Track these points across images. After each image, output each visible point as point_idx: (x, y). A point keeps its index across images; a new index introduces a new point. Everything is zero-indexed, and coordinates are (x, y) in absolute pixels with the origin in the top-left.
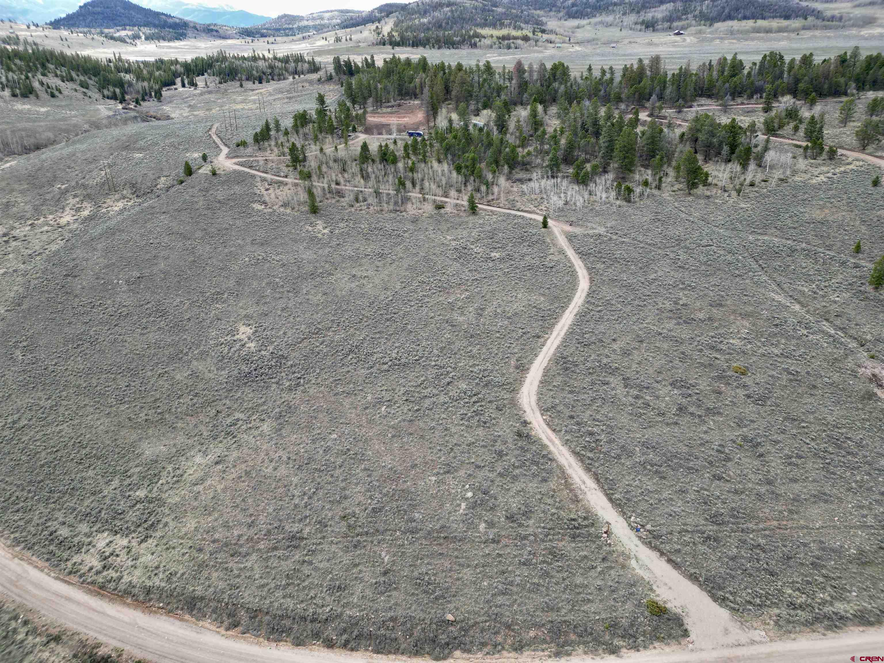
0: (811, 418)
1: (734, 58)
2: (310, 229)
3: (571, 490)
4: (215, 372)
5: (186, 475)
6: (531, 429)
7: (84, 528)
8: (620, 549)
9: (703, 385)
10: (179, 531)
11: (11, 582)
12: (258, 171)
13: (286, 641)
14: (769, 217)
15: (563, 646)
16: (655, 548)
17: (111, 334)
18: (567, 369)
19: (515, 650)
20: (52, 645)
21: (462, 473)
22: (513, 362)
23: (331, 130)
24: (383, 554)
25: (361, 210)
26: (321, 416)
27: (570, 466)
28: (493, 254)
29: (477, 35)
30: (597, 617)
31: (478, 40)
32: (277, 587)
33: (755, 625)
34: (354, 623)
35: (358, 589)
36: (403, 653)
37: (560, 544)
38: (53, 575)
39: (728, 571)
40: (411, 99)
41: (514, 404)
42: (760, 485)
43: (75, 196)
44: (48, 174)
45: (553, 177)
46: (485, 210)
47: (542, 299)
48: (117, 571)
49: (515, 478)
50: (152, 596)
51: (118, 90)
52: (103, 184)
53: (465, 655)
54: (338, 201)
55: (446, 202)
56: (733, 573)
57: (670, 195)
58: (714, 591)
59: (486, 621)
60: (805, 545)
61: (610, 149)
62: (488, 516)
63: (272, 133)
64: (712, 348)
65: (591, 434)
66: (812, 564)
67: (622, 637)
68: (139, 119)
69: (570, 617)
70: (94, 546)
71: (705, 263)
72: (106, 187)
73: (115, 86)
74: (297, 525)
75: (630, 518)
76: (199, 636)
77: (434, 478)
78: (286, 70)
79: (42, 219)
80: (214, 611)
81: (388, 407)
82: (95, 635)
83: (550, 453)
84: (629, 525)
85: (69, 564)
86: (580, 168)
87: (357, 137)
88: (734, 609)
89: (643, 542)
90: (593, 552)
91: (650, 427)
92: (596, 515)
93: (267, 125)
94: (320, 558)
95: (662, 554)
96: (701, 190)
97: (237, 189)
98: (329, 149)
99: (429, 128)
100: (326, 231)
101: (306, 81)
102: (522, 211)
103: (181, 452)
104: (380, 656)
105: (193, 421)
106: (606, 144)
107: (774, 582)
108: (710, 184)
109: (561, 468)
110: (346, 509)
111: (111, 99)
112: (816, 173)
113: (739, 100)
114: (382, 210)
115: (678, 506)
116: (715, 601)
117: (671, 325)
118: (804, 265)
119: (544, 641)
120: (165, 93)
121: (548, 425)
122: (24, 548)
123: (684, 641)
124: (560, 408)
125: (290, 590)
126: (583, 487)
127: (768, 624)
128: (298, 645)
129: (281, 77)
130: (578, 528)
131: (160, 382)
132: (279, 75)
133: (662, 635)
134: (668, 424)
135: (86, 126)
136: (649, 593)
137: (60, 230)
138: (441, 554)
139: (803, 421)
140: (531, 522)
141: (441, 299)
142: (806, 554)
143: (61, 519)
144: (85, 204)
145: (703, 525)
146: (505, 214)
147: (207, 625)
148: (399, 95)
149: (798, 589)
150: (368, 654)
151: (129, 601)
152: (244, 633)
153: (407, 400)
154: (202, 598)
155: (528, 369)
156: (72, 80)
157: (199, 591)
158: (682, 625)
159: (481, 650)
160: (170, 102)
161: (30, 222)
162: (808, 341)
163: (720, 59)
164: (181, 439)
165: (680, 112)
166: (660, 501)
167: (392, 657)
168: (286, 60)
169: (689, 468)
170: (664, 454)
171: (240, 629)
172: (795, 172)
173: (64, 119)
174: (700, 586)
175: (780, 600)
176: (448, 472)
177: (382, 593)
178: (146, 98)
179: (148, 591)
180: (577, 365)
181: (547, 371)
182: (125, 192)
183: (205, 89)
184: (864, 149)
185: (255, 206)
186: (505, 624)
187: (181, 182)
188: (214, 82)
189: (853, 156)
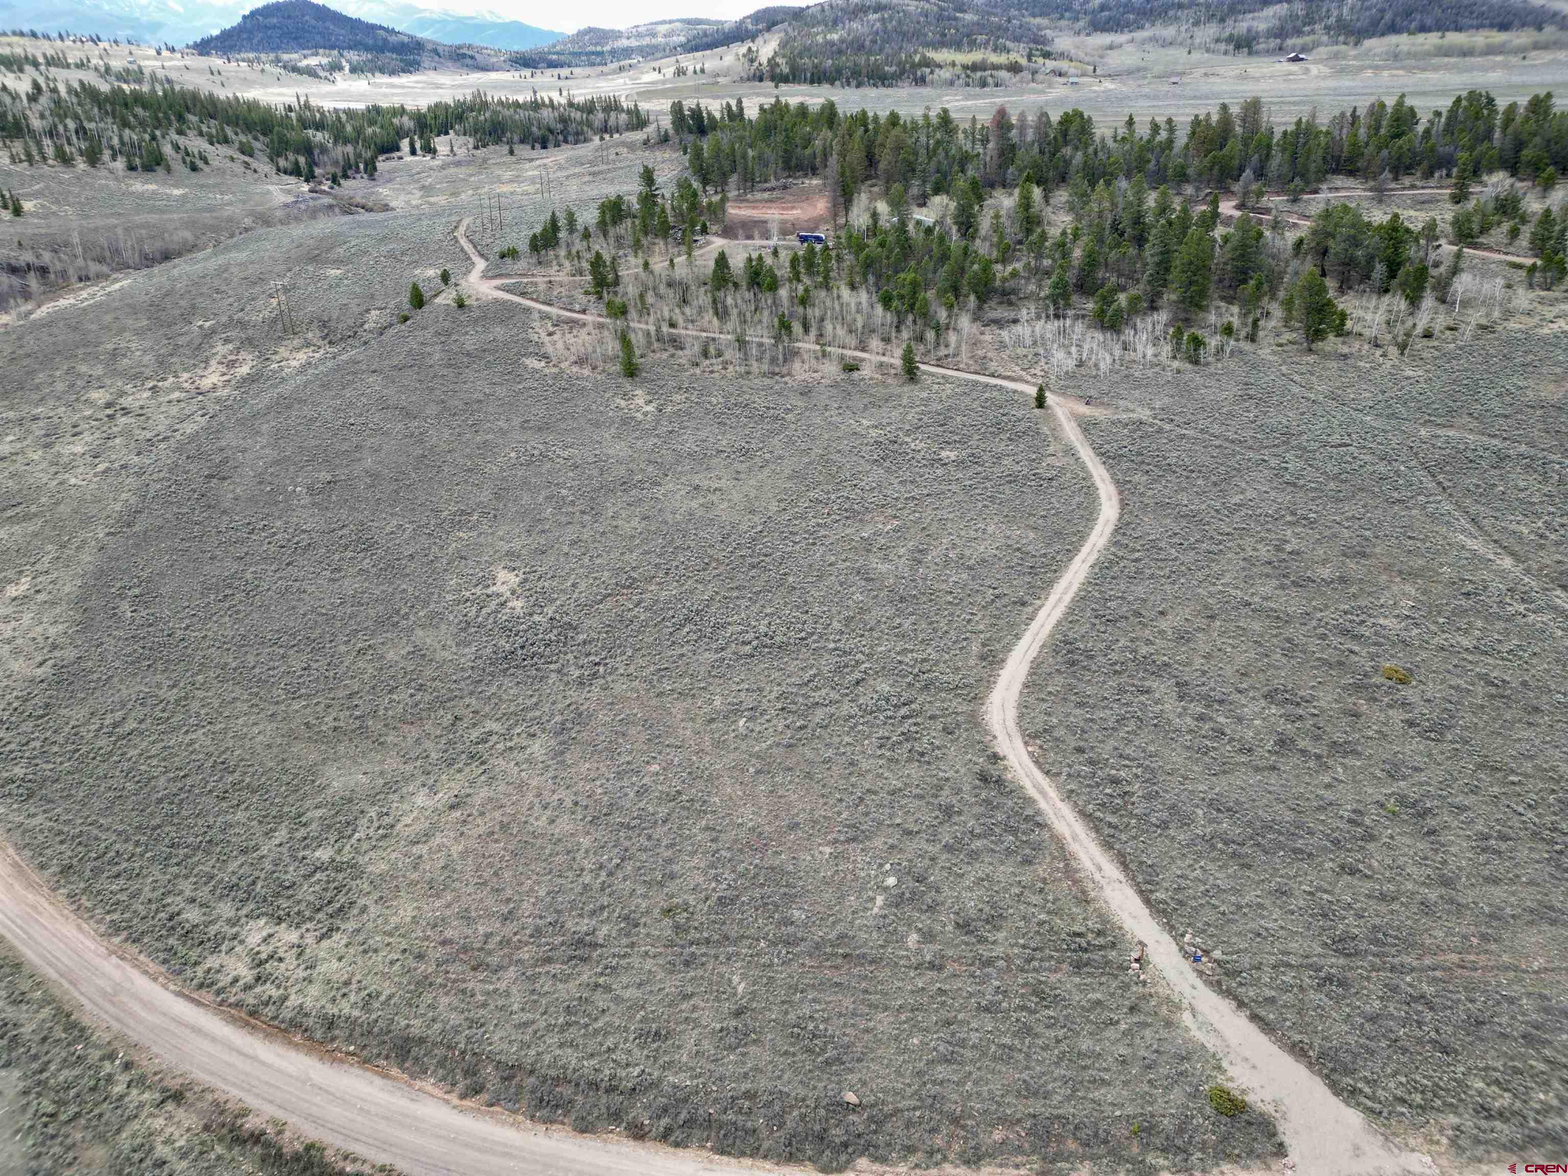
0: (1528, 767)
1: (1400, 104)
2: (623, 403)
3: (1075, 882)
4: (454, 649)
5: (399, 827)
6: (1006, 768)
7: (226, 909)
8: (1163, 991)
9: (1326, 699)
10: (386, 922)
11: (104, 994)
12: (536, 300)
13: (563, 1123)
14: (1458, 395)
15: (1053, 1161)
16: (1228, 993)
17: (280, 578)
18: (1073, 663)
19: (967, 1162)
20: (170, 1106)
21: (878, 842)
22: (975, 648)
23: (664, 230)
24: (736, 979)
25: (712, 372)
26: (633, 731)
27: (1075, 838)
28: (944, 454)
29: (927, 63)
30: (1118, 1113)
31: (928, 70)
32: (549, 1028)
33: (1412, 1142)
34: (682, 1098)
35: (690, 1040)
36: (765, 1157)
37: (1053, 978)
38: (172, 987)
39: (1363, 1041)
40: (806, 176)
41: (975, 722)
42: (1428, 886)
43: (227, 341)
44: (183, 303)
45: (1057, 316)
46: (932, 375)
47: (1032, 535)
48: (278, 987)
49: (974, 856)
50: (337, 1032)
51: (302, 160)
52: (274, 321)
53: (877, 1167)
54: (673, 356)
55: (863, 360)
56: (1372, 1045)
57: (1274, 353)
58: (1335, 1077)
59: (914, 1109)
60: (1511, 1001)
61: (1164, 266)
62: (924, 921)
63: (562, 235)
64: (1345, 632)
65: (1115, 781)
66: (1524, 1037)
67: (1163, 1151)
68: (337, 210)
69: (1068, 1110)
70: (242, 942)
71: (1335, 478)
72: (280, 326)
73: (297, 151)
74: (586, 921)
75: (1183, 936)
76: (413, 1106)
77: (828, 850)
78: (590, 125)
79: (171, 380)
80: (441, 1064)
81: (750, 719)
82: (241, 1095)
83: (1038, 812)
84: (1181, 949)
85: (200, 971)
86: (1107, 300)
87: (708, 243)
88: (1372, 1111)
89: (1205, 982)
90: (1112, 995)
91: (1225, 772)
92: (1120, 928)
93: (554, 220)
94: (625, 980)
95: (1241, 1004)
96: (1332, 342)
97: (499, 331)
98: (659, 264)
99: (837, 228)
100: (649, 408)
101: (623, 144)
102: (999, 376)
103: (392, 787)
104: (725, 1159)
105: (414, 732)
106: (1156, 259)
107: (1449, 1065)
108: (1349, 333)
109: (1058, 840)
110: (672, 897)
111: (291, 174)
112: (1549, 316)
113: (1407, 181)
114: (748, 373)
115: (1273, 919)
116: (1337, 1094)
117: (1267, 588)
118: (1522, 484)
119: (1019, 1150)
120: (382, 165)
121: (1036, 762)
122: (126, 940)
123: (1277, 1164)
124: (1060, 732)
125: (572, 1033)
126: (1097, 877)
127: (1438, 1143)
128: (583, 1131)
129: (579, 138)
130: (1086, 950)
131: (360, 664)
132: (577, 134)
133: (1237, 1152)
134: (1257, 769)
135: (248, 221)
136: (1214, 1073)
137: (200, 398)
138: (837, 984)
139: (1512, 771)
140: (1001, 936)
141: (848, 531)
142: (1513, 1018)
143: (188, 893)
144: (243, 355)
145: (1319, 955)
146: (967, 381)
147: (429, 1088)
148: (784, 169)
149: (1497, 1082)
150: (705, 1153)
151: (298, 1039)
152: (492, 1105)
153: (783, 709)
154: (422, 1041)
155: (1003, 661)
156: (226, 141)
157: (417, 1027)
158: (1274, 1135)
159: (904, 1158)
160: (390, 181)
161: (151, 384)
162: (1526, 624)
163: (1373, 105)
164: (392, 763)
165: (1295, 201)
166: (1240, 907)
167: (748, 1161)
168: (589, 108)
169: (1295, 851)
170: (1250, 824)
171: (485, 1096)
172: (1508, 314)
173: (210, 209)
174: (1310, 1065)
175: (1461, 1100)
176: (854, 840)
177: (731, 1048)
178: (349, 173)
179: (330, 1023)
180: (1092, 657)
181: (1036, 667)
182: (310, 336)
183: (450, 159)
185: (528, 362)
186: (949, 1115)
187: (405, 320)
188: (464, 147)
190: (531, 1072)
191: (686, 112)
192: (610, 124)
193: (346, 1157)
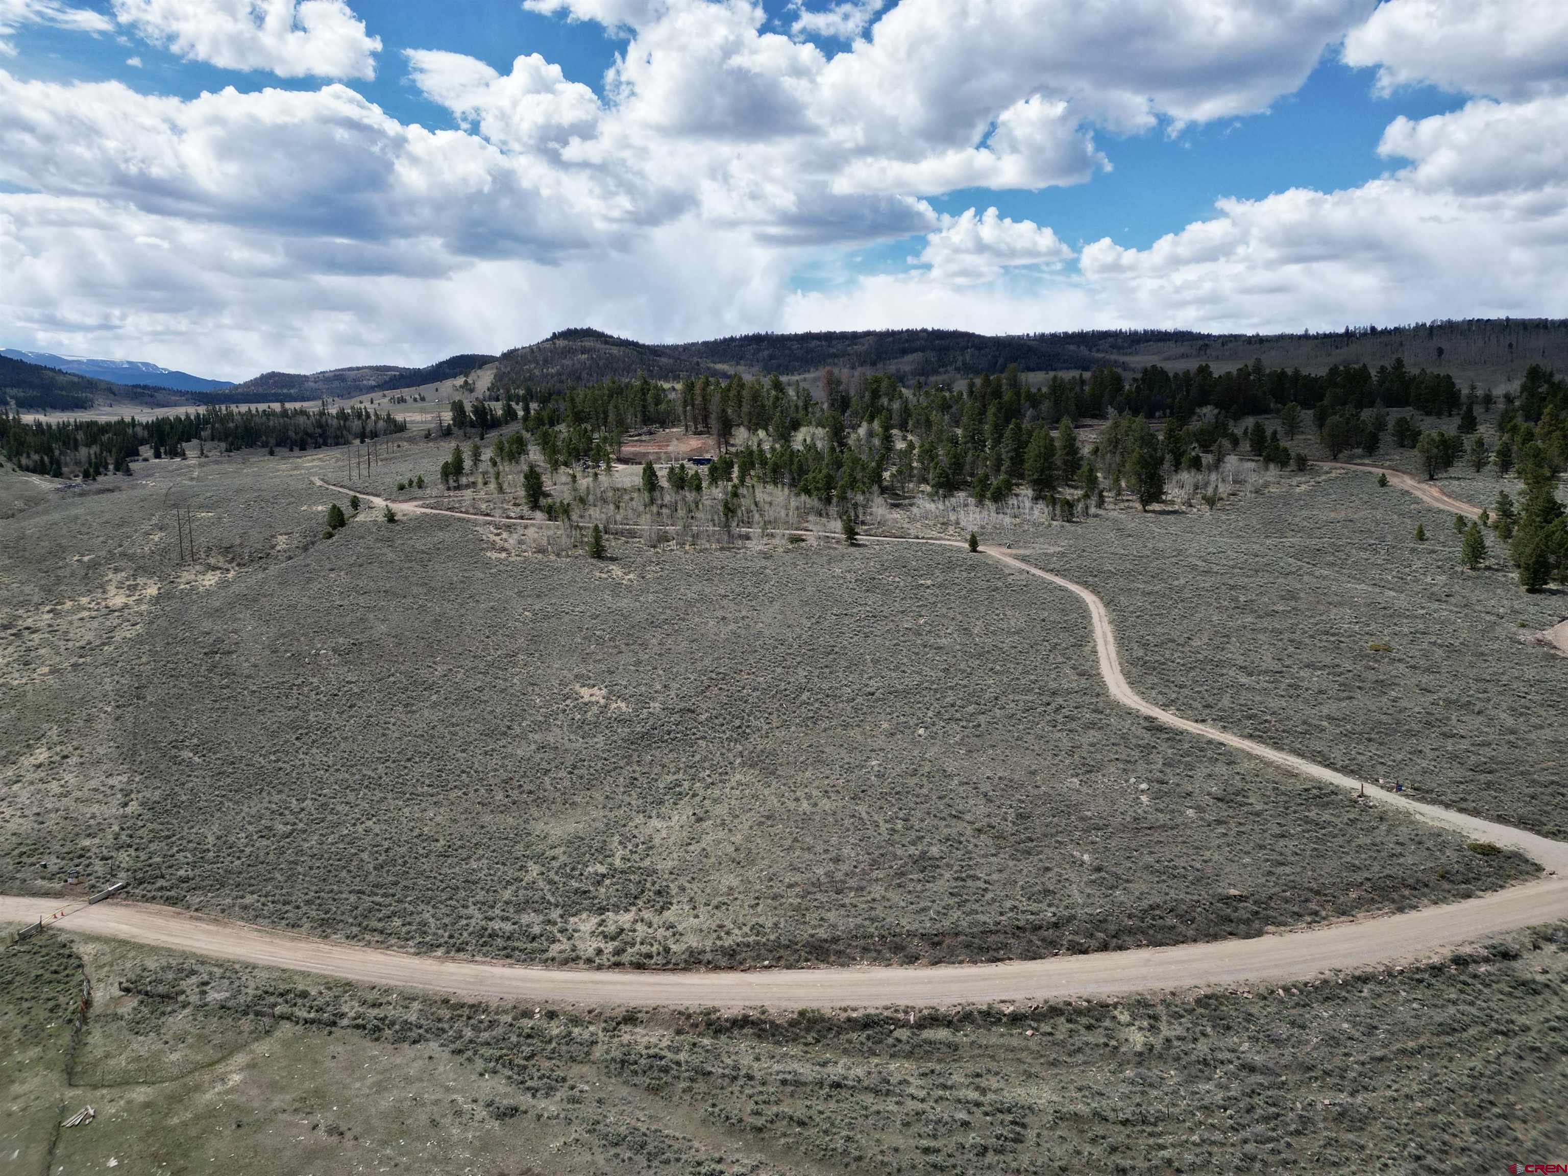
0: (1505, 677)
2: (604, 575)
3: (1277, 767)
5: (657, 840)
6: (1163, 723)
7: (533, 917)
8: (1391, 808)
9: (1348, 664)
10: (716, 889)
11: (469, 983)
12: (467, 513)
15: (1401, 901)
16: (1433, 802)
18: (1153, 669)
19: (1344, 914)
20: (627, 1027)
21: (1111, 770)
22: (1069, 671)
25: (673, 550)
27: (1251, 748)
30: (1421, 868)
32: (948, 908)
34: (1102, 920)
35: (1074, 891)
38: (536, 968)
41: (1116, 705)
43: (116, 570)
44: (44, 544)
46: (870, 541)
48: (651, 945)
51: (45, 460)
52: (164, 552)
54: (628, 542)
58: (1537, 828)
59: (1284, 891)
63: (466, 465)
64: (1326, 633)
67: (1466, 882)
69: (1387, 872)
70: (576, 931)
72: (175, 555)
79: (69, 603)
80: (865, 950)
83: (1211, 739)
84: (1382, 787)
85: (553, 954)
86: (984, 483)
87: (613, 467)
89: (1413, 799)
90: (1360, 815)
91: (1320, 704)
92: (1331, 784)
94: (984, 871)
95: (1447, 806)
96: (1156, 507)
97: (444, 536)
99: (721, 454)
100: (631, 577)
103: (616, 824)
105: (597, 793)
109: (1242, 751)
111: (37, 471)
112: (1294, 483)
114: (707, 549)
116: (1547, 837)
117: (1249, 619)
119: (1374, 900)
120: (132, 465)
121: (1182, 717)
122: (449, 952)
123: (1542, 875)
124: (1183, 701)
125: (970, 907)
126: (1288, 763)
128: (1032, 959)
129: (339, 441)
130: (1320, 797)
132: (336, 437)
133: (1512, 873)
134: (1340, 699)
136: (1463, 838)
137: (117, 614)
138: (1159, 842)
140: (1252, 801)
143: (479, 916)
144: (140, 581)
146: (900, 543)
150: (1146, 949)
152: (935, 964)
153: (948, 719)
154: (834, 940)
155: (1099, 674)
157: (822, 933)
158: (1528, 860)
159: (1299, 920)
160: (150, 476)
161: (48, 608)
164: (598, 813)
166: (1399, 762)
167: (1182, 946)
168: (343, 417)
171: (924, 961)
174: (1516, 826)
176: (1091, 771)
178: (101, 470)
179: (731, 952)
181: (1127, 675)
182: (212, 561)
183: (203, 459)
184: (1335, 459)
185: (489, 554)
186: (1311, 890)
187: (330, 536)
188: (215, 451)
189: (1326, 466)
190: (957, 934)
191: (468, 408)
192: (368, 430)
193: (845, 1010)
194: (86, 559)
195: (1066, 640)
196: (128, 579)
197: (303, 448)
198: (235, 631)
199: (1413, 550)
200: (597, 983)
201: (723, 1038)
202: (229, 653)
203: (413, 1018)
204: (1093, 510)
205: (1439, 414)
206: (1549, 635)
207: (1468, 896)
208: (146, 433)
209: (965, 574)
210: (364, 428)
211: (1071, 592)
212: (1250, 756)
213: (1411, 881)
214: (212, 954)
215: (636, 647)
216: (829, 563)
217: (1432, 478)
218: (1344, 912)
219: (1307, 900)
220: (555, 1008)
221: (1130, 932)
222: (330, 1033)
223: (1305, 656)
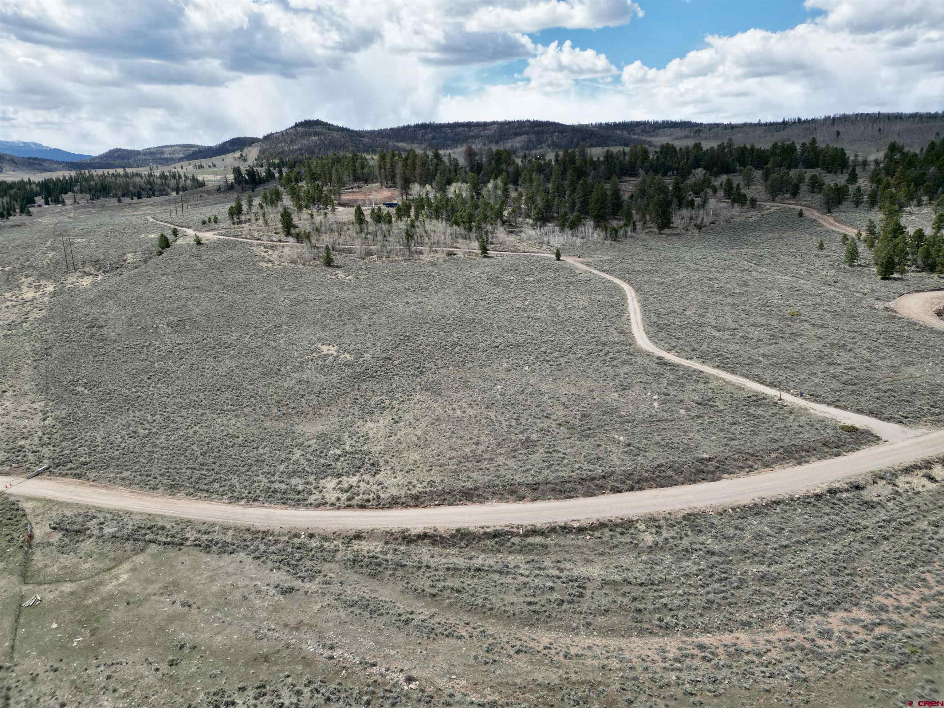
0: (866, 330)
2: (333, 277)
3: (733, 384)
5: (371, 435)
6: (667, 360)
7: (298, 480)
8: (796, 406)
9: (776, 323)
10: (406, 462)
11: (262, 519)
13: (578, 496)
15: (800, 459)
16: (821, 402)
18: (662, 328)
19: (767, 466)
20: (356, 541)
21: (637, 388)
22: (614, 331)
24: (616, 437)
27: (718, 374)
30: (812, 440)
32: (541, 469)
33: (919, 426)
34: (630, 474)
35: (614, 458)
36: (683, 484)
37: (751, 410)
38: (301, 509)
39: (880, 405)
41: (641, 350)
42: (863, 363)
43: (27, 276)
46: (496, 254)
48: (369, 494)
49: (683, 384)
50: (422, 499)
52: (56, 264)
53: (733, 476)
57: (647, 236)
58: (878, 416)
59: (734, 455)
60: (918, 385)
62: (681, 406)
63: (244, 208)
64: (764, 305)
67: (837, 447)
69: (792, 442)
70: (324, 488)
72: (63, 266)
75: (789, 391)
77: (616, 394)
78: (168, 186)
81: (530, 366)
82: (395, 526)
83: (695, 369)
84: (792, 394)
85: (311, 501)
87: (336, 209)
88: (899, 422)
89: (810, 401)
90: (779, 411)
91: (759, 347)
92: (763, 393)
93: (238, 201)
94: (562, 447)
95: (829, 404)
96: (667, 231)
100: (350, 278)
102: (527, 252)
103: (346, 426)
104: (665, 489)
105: (334, 408)
108: (673, 227)
109: (712, 375)
112: (748, 216)
116: (884, 421)
117: (720, 298)
118: (788, 260)
119: (785, 458)
120: (31, 209)
121: (679, 357)
122: (248, 502)
123: (880, 442)
124: (680, 347)
126: (739, 382)
127: (927, 425)
128: (590, 496)
129: (162, 193)
130: (756, 401)
132: (160, 191)
133: (864, 442)
134: (770, 344)
136: (837, 423)
137: (29, 303)
138: (663, 429)
142: (923, 389)
143: (266, 480)
144: (43, 282)
146: (515, 255)
147: (495, 504)
150: (655, 489)
151: (401, 507)
152: (535, 500)
154: (476, 489)
155: (631, 332)
158: (873, 434)
159: (742, 471)
160: (43, 216)
164: (335, 419)
167: (675, 487)
168: (165, 177)
171: (528, 499)
174: (867, 415)
176: (625, 389)
179: (416, 497)
181: (647, 332)
182: (87, 270)
183: (76, 205)
184: (773, 200)
185: (261, 264)
186: (749, 453)
187: (161, 253)
188: (84, 199)
189: (768, 205)
190: (547, 484)
191: (244, 172)
192: (180, 186)
193: (483, 528)
194: (6, 269)
195: (612, 312)
196: (34, 281)
197: (139, 198)
198: (104, 313)
199: (816, 255)
200: (338, 517)
201: (412, 546)
202: (102, 327)
203: (229, 540)
204: (629, 233)
205: (836, 173)
206: (892, 304)
207: (838, 455)
208: (38, 188)
209: (553, 274)
210: (178, 184)
211: (616, 284)
212: (717, 378)
213: (806, 447)
214: (104, 506)
215: (354, 321)
216: (471, 268)
217: (829, 211)
218: (767, 465)
219: (747, 459)
220: (313, 532)
221: (646, 480)
222: (180, 549)
223: (751, 319)
